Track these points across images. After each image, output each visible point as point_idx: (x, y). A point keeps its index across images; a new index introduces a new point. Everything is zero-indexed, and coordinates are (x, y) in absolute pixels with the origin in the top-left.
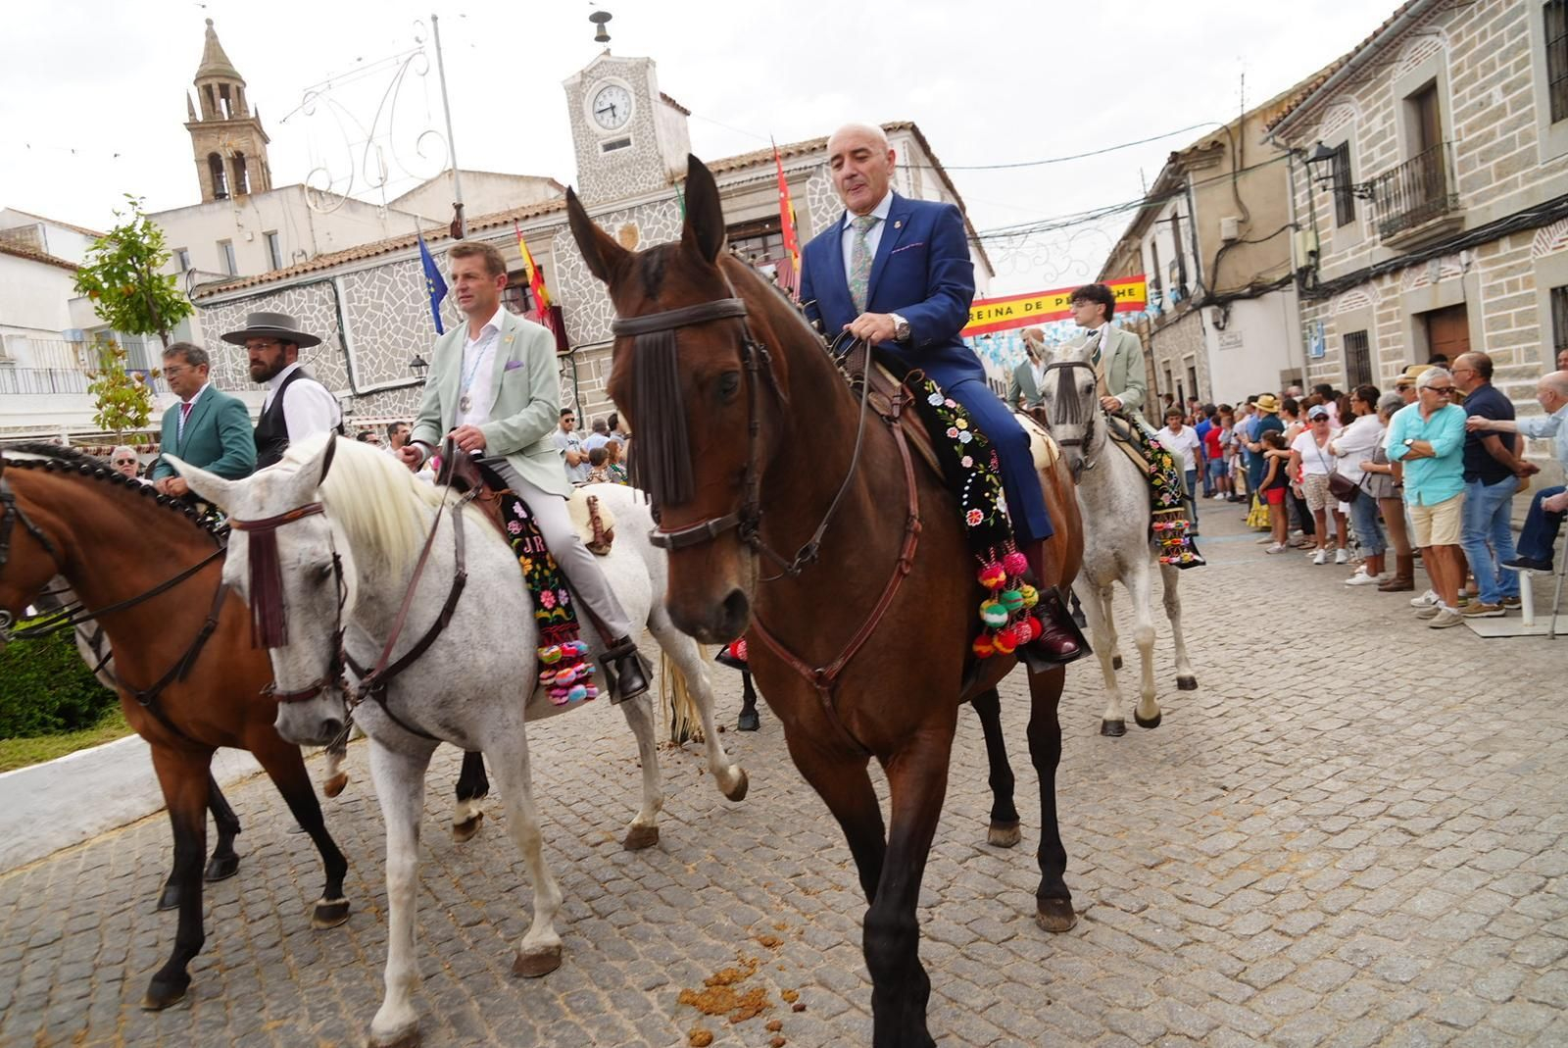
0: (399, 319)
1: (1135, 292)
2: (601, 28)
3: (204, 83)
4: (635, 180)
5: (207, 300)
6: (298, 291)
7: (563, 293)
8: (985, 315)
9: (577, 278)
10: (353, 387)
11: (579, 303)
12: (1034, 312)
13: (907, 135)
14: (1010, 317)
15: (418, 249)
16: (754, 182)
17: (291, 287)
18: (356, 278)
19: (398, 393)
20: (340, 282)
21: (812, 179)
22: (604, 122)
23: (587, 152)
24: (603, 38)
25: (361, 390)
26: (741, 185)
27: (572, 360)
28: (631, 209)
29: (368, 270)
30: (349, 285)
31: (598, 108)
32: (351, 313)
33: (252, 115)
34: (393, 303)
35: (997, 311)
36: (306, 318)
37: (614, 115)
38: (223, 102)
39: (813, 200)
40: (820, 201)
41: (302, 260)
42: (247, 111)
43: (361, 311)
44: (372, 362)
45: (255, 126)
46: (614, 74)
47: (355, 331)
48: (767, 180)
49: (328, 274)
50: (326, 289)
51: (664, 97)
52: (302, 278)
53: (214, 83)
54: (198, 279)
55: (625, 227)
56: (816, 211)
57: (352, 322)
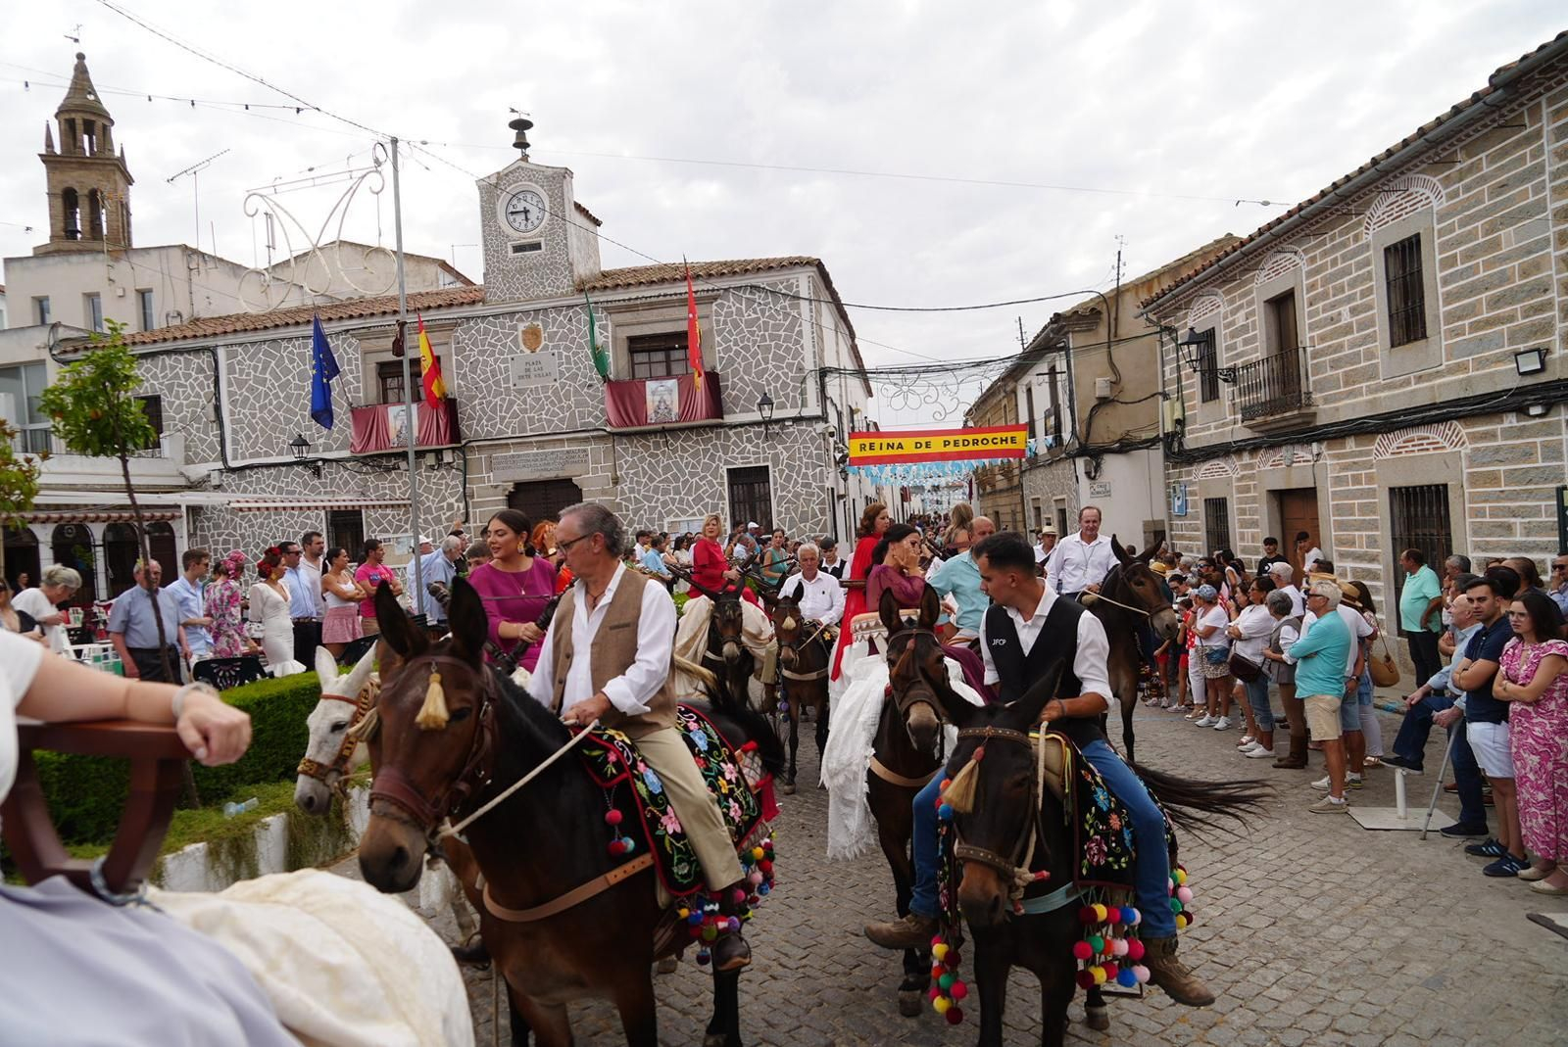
0: (282, 396)
1: (1017, 440)
2: (521, 135)
3: (67, 116)
4: (542, 283)
5: (70, 356)
6: (173, 357)
7: (459, 385)
8: (877, 446)
9: (475, 373)
10: (225, 461)
11: (476, 396)
12: (923, 450)
13: (812, 271)
14: (899, 451)
15: (311, 327)
16: (661, 298)
17: (168, 352)
18: (240, 350)
19: (273, 471)
20: (221, 353)
21: (719, 301)
22: (516, 225)
23: (497, 252)
24: (521, 144)
25: (233, 464)
26: (648, 300)
27: (464, 453)
28: (537, 311)
29: (253, 343)
30: (231, 356)
31: (511, 209)
32: (230, 384)
33: (117, 153)
34: (278, 379)
35: (888, 444)
36: (180, 385)
37: (527, 219)
38: (86, 138)
39: (718, 321)
40: (725, 322)
41: (177, 322)
42: (112, 150)
43: (241, 384)
44: (248, 437)
45: (119, 165)
46: (531, 180)
47: (233, 403)
48: (675, 297)
49: (210, 342)
50: (206, 358)
51: (578, 207)
52: (180, 344)
53: (79, 118)
54: (62, 334)
55: (527, 327)
56: (720, 332)
57: (231, 394)
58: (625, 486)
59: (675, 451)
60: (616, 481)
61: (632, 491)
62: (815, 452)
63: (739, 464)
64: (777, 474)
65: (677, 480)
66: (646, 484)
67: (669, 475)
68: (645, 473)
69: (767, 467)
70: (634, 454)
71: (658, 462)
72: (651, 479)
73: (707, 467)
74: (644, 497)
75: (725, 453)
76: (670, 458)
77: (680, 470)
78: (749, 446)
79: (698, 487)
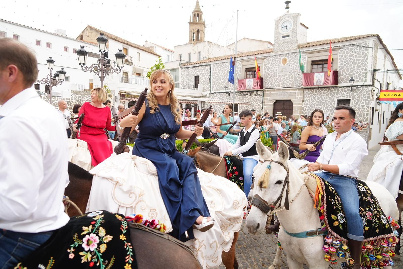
0: (223, 76)
2: (288, 5)
3: (194, 13)
4: (289, 46)
5: (183, 67)
6: (202, 67)
7: (264, 74)
8: (390, 95)
9: (268, 71)
10: (210, 91)
11: (268, 77)
13: (375, 39)
14: (399, 97)
15: (230, 60)
16: (323, 49)
17: (201, 66)
18: (215, 65)
19: (220, 94)
20: (212, 66)
21: (341, 49)
22: (283, 30)
23: (277, 38)
24: (287, 8)
25: (212, 92)
26: (319, 50)
27: (263, 92)
28: (286, 54)
29: (218, 64)
30: (214, 66)
31: (283, 26)
32: (213, 73)
33: (203, 21)
34: (223, 72)
35: (395, 94)
36: (203, 73)
37: (286, 29)
38: (197, 17)
39: (340, 56)
40: (342, 56)
41: (205, 59)
42: (202, 20)
43: (215, 73)
44: (216, 86)
45: (203, 24)
46: (289, 18)
47: (213, 78)
48: (327, 49)
49: (209, 63)
50: (208, 67)
51: (301, 24)
52: (204, 64)
53: (196, 13)
54: (182, 62)
55: (284, 59)
56: (340, 59)
57: (213, 75)
58: (305, 103)
59: (321, 94)
60: (303, 101)
61: (307, 104)
62: (367, 96)
63: (341, 98)
64: (353, 102)
65: (321, 102)
66: (312, 103)
67: (319, 100)
68: (312, 99)
69: (350, 100)
70: (309, 94)
71: (316, 97)
72: (313, 101)
73: (330, 99)
74: (311, 106)
75: (337, 95)
76: (319, 95)
77: (322, 99)
78: (345, 93)
79: (327, 104)
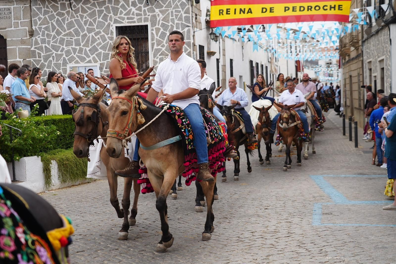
1: (343, 7)
8: (232, 11)
12: (268, 14)
14: (249, 16)
35: (241, 10)
58: (38, 38)
59: (77, 11)
60: (32, 34)
61: (43, 41)
62: (184, 15)
63: (125, 23)
64: (154, 32)
65: (77, 34)
66: (54, 37)
67: (71, 30)
68: (54, 28)
69: (147, 26)
70: (46, 13)
71: (64, 20)
72: (58, 33)
73: (100, 25)
74: (53, 47)
75: (115, 14)
76: (73, 16)
77: (80, 26)
78: (134, 9)
79: (94, 40)
